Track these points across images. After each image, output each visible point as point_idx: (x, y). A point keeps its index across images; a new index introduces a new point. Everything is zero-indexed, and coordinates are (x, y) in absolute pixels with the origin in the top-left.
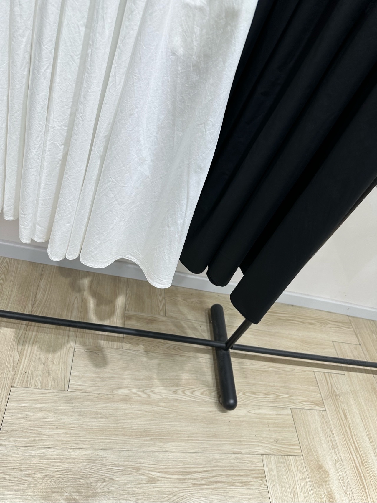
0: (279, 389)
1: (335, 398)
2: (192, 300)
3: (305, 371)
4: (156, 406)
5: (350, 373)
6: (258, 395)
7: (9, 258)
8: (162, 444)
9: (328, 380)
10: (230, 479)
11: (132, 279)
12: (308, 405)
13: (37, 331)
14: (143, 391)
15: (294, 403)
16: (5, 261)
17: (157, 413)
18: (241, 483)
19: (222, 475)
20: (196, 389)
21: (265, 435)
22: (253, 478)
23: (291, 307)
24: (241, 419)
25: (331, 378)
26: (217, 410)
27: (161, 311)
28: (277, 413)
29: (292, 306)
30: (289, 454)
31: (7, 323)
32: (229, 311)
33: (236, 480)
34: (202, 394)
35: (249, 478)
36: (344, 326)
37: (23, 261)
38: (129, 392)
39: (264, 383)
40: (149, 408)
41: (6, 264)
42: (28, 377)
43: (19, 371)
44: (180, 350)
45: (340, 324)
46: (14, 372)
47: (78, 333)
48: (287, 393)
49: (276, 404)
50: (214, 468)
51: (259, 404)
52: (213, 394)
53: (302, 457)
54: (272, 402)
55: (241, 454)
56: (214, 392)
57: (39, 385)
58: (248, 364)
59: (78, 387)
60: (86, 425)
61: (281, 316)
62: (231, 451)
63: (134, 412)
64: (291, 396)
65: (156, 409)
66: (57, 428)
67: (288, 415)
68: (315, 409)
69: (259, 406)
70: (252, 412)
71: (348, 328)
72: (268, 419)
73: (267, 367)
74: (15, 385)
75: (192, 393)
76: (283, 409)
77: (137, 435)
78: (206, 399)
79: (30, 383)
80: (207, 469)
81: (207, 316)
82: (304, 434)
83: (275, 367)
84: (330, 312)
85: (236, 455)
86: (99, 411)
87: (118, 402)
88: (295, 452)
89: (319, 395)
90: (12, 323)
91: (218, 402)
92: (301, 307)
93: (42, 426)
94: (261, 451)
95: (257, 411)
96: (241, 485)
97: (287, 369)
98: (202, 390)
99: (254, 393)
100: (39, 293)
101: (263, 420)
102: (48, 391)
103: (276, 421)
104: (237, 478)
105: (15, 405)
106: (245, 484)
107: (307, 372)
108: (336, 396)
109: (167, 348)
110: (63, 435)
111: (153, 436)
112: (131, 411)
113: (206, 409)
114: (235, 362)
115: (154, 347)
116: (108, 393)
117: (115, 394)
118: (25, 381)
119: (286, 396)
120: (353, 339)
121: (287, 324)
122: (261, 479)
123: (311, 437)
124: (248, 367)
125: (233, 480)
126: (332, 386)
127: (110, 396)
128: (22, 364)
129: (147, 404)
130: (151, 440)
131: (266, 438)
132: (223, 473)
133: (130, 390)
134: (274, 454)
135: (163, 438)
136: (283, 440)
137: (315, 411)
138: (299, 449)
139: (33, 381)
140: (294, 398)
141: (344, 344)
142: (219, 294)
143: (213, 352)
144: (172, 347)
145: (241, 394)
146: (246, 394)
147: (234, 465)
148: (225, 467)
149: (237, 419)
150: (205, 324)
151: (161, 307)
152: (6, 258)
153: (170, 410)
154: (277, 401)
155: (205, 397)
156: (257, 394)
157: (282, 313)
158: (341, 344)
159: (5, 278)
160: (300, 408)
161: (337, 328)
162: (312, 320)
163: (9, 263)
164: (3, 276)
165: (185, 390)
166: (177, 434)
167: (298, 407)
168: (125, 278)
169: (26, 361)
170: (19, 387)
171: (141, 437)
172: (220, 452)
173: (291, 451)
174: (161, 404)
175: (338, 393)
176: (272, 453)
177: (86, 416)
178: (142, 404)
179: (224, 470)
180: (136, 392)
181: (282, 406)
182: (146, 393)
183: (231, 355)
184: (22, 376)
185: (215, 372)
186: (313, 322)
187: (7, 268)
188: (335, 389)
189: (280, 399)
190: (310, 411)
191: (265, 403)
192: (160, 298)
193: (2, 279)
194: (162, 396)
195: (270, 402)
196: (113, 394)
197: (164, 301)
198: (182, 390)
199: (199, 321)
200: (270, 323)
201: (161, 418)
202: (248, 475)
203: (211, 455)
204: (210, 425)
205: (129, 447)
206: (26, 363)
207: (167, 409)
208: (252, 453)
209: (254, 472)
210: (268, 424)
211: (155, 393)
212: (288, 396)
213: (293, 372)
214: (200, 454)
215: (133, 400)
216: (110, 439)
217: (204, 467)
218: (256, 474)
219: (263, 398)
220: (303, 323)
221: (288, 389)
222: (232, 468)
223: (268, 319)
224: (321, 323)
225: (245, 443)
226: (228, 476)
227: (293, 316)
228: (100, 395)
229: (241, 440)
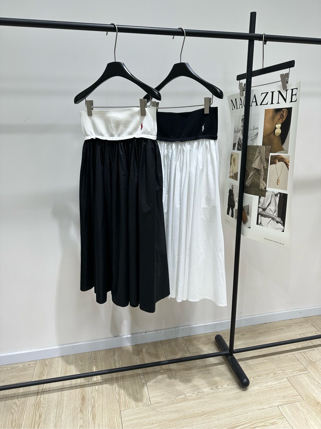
0: (274, 370)
1: (313, 364)
2: (202, 340)
3: (287, 356)
4: (203, 398)
5: (318, 348)
6: (263, 376)
7: (94, 351)
8: (215, 416)
9: (305, 356)
10: (263, 424)
11: (163, 340)
12: (297, 373)
13: (123, 381)
14: (193, 394)
15: (287, 374)
16: (93, 353)
17: (205, 402)
18: (271, 424)
19: (257, 423)
20: (223, 384)
21: (275, 396)
22: (277, 419)
23: (265, 325)
24: (257, 391)
25: (306, 354)
26: (240, 391)
27: (186, 351)
28: (278, 382)
29: (266, 323)
30: (295, 401)
31: (106, 382)
32: (228, 339)
33: (266, 423)
34: (228, 385)
35: (274, 420)
36: (304, 324)
37: (102, 350)
38: (185, 396)
39: (264, 369)
40: (200, 400)
41: (94, 355)
42: (127, 404)
43: (121, 403)
44: (206, 367)
45: (301, 324)
46: (119, 404)
47: (145, 376)
48: (280, 370)
49: (276, 378)
50: (250, 421)
51: (265, 381)
52: (235, 383)
53: (304, 401)
54: (273, 377)
55: (264, 409)
56: (235, 382)
57: (135, 407)
58: (250, 362)
59: (156, 401)
60: (168, 418)
61: (260, 331)
62: (258, 409)
63: (192, 405)
64: (283, 371)
65: (204, 400)
66: (153, 424)
67: (286, 381)
68: (302, 373)
69: (265, 382)
70: (263, 386)
71: (307, 324)
72: (274, 387)
73: (263, 360)
74: (122, 410)
75: (222, 386)
76: (281, 379)
77: (199, 416)
78: (231, 387)
79: (129, 406)
80: (247, 422)
81: (215, 345)
82: (300, 388)
83: (267, 359)
84: (292, 319)
85: (261, 411)
86: (172, 409)
87: (181, 402)
88: (298, 400)
89: (302, 366)
90: (108, 381)
91: (239, 386)
92: (271, 322)
93: (145, 425)
94: (277, 405)
95: (265, 385)
96: (271, 425)
97: (275, 358)
98: (227, 383)
99: (260, 376)
100: (116, 363)
101: (271, 388)
102: (140, 408)
103: (280, 387)
104: (267, 422)
105: (126, 419)
106: (273, 424)
107: (289, 356)
108: (313, 363)
109: (198, 369)
110: (157, 426)
111: (208, 414)
112: (190, 405)
113: (233, 392)
114: (241, 364)
115: (190, 370)
116: (173, 400)
117: (178, 399)
118: (126, 406)
119: (281, 372)
120: (313, 329)
121: (266, 334)
122: (282, 418)
123: (306, 389)
124: (250, 363)
125: (264, 423)
126: (308, 358)
127: (175, 401)
128: (122, 399)
129: (197, 399)
130: (207, 416)
131: (276, 397)
132: (256, 421)
133: (185, 395)
134: (285, 404)
135: (214, 413)
136: (288, 395)
137: (303, 375)
138: (300, 397)
139: (131, 405)
140: (286, 371)
141: (308, 333)
142: (217, 332)
143: (226, 363)
144: (201, 367)
145: (251, 379)
146: (254, 378)
147: (262, 416)
148: (257, 418)
149: (254, 392)
150: (216, 350)
151: (186, 349)
152: (92, 352)
153: (212, 398)
154: (276, 376)
155: (231, 386)
156: (261, 376)
157: (260, 330)
158: (305, 334)
159: (96, 361)
160: (292, 376)
161: (299, 326)
162: (281, 327)
163: (95, 354)
164: (95, 361)
165: (217, 386)
166: (221, 409)
167: (290, 376)
168: (159, 341)
169: (123, 397)
170: (124, 410)
171: (201, 416)
172: (251, 411)
173: (296, 399)
174: (206, 397)
175: (314, 361)
176: (283, 404)
177: (166, 414)
178: (195, 400)
179: (257, 420)
180: (189, 395)
181: (280, 378)
182: (195, 394)
183: (238, 361)
184: (124, 405)
185: (231, 372)
186: (282, 328)
187: (95, 356)
188: (311, 359)
189: (277, 374)
190: (300, 375)
191: (269, 379)
192: (184, 345)
193: (94, 362)
194: (205, 393)
195: (272, 378)
196: (177, 399)
197: (186, 346)
198: (215, 386)
199: (211, 349)
200: (255, 337)
201: (209, 404)
202: (273, 419)
203: (246, 414)
204: (239, 400)
205: (196, 423)
206: (123, 398)
207: (211, 398)
208: (271, 407)
209: (276, 416)
210: (275, 389)
211: (200, 393)
212: (282, 371)
213: (279, 358)
214: (239, 416)
215: (189, 399)
216: (184, 422)
217: (244, 422)
218: (277, 417)
219: (266, 377)
220: (276, 330)
221: (280, 368)
222: (261, 418)
223: (253, 335)
224: (288, 327)
225: (265, 403)
226: (261, 422)
227: (268, 329)
228: (170, 402)
229: (261, 402)
